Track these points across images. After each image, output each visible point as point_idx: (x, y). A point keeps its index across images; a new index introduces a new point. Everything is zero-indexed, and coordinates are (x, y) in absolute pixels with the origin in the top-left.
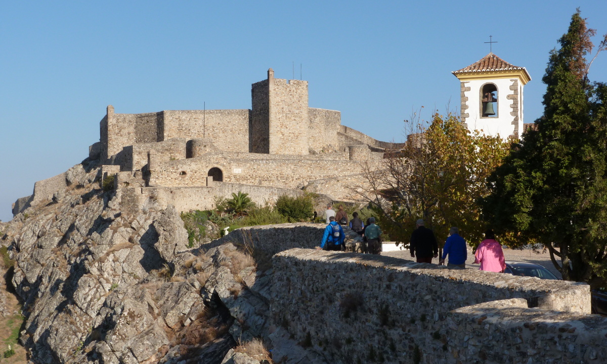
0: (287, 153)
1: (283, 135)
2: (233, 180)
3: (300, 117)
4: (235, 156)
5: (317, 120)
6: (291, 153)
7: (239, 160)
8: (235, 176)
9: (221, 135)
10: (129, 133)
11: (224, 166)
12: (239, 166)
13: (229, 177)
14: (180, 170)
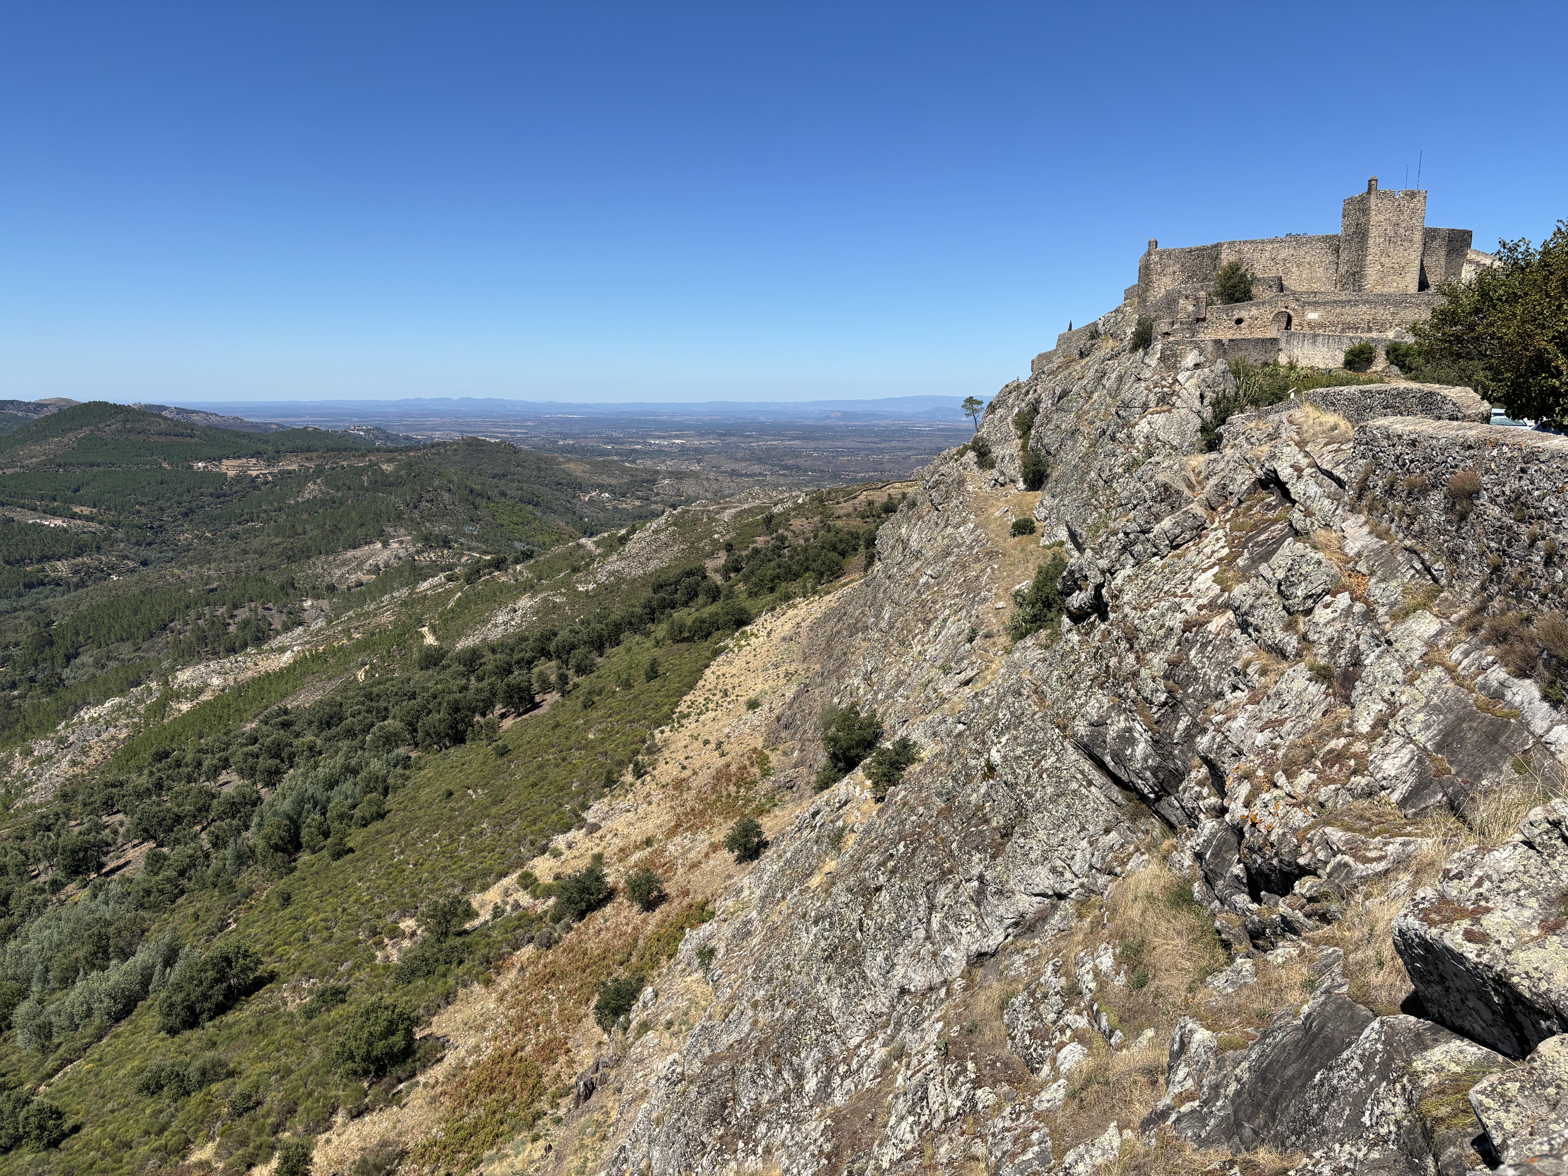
0: (1386, 290)
1: (1383, 266)
2: (1306, 328)
3: (1411, 241)
4: (1312, 299)
5: (1435, 244)
6: (1392, 290)
7: (1316, 302)
8: (1309, 323)
9: (1294, 269)
10: (1174, 273)
11: (1294, 310)
12: (1316, 311)
13: (1301, 325)
14: (1236, 317)
